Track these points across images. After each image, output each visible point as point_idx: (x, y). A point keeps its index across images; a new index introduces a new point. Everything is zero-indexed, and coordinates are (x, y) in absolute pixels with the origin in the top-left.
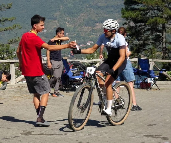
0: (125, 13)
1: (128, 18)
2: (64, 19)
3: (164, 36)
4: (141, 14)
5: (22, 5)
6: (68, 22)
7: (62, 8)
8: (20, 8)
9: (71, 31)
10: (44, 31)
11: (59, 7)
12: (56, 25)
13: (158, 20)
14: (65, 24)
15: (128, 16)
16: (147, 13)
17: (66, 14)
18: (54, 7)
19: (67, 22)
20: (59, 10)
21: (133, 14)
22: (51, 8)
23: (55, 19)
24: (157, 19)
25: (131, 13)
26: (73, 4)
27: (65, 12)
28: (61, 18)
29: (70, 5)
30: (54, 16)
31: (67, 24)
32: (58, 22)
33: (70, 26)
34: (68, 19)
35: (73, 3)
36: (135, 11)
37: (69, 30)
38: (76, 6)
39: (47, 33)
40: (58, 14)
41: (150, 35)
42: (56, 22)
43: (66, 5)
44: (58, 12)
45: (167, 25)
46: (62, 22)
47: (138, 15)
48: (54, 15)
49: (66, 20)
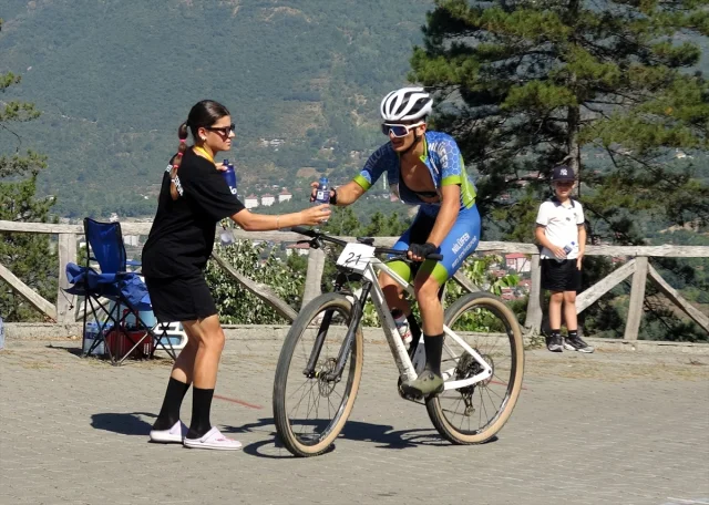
0: (424, 67)
1: (433, 82)
2: (346, 101)
3: (573, 154)
4: (482, 69)
5: (194, 46)
6: (359, 112)
7: (337, 60)
8: (189, 56)
9: (368, 142)
10: (272, 143)
11: (327, 57)
12: (316, 121)
13: (543, 90)
14: (350, 119)
15: (432, 76)
16: (513, 66)
17: (352, 82)
18: (309, 56)
19: (354, 113)
20: (329, 66)
21: (453, 70)
22: (297, 59)
23: (312, 99)
24: (536, 88)
25: (446, 66)
26: (378, 47)
27: (350, 74)
28: (333, 94)
29: (365, 49)
30: (308, 90)
31: (355, 120)
32: (323, 111)
33: (365, 124)
34: (358, 101)
35: (379, 42)
36: (462, 56)
37: (364, 139)
38: (389, 54)
39: (283, 150)
40: (323, 81)
41: (515, 148)
42: (317, 109)
43: (352, 49)
44: (323, 75)
45: (585, 113)
46: (339, 111)
47: (469, 71)
48: (308, 84)
49: (353, 104)
